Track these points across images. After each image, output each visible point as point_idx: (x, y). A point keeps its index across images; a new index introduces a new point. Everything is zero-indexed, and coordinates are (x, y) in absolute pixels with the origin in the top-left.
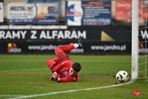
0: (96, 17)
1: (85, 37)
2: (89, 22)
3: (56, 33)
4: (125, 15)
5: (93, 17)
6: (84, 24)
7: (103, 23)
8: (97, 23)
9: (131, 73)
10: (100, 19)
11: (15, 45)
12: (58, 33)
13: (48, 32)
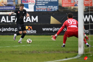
0: (46, 5)
1: (37, 21)
2: (40, 9)
3: (13, 18)
4: (70, 3)
5: (44, 4)
6: (37, 10)
7: (52, 9)
8: (46, 9)
9: (78, 49)
10: (49, 7)
13: (7, 17)
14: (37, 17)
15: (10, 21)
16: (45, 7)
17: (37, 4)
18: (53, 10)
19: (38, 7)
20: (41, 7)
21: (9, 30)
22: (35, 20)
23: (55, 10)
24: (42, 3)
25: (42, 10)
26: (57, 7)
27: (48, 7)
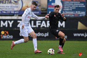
0: (73, 10)
1: (64, 26)
2: (67, 14)
3: (39, 23)
5: (71, 10)
7: (79, 15)
8: (74, 14)
10: (77, 12)
11: (7, 32)
12: (41, 23)
13: (32, 22)
14: (64, 22)
15: (35, 26)
16: (73, 12)
17: (64, 10)
18: (81, 16)
19: (65, 12)
20: (68, 12)
21: (38, 35)
22: (61, 25)
23: (83, 16)
24: (69, 9)
25: (69, 15)
26: (84, 12)
27: (75, 12)
